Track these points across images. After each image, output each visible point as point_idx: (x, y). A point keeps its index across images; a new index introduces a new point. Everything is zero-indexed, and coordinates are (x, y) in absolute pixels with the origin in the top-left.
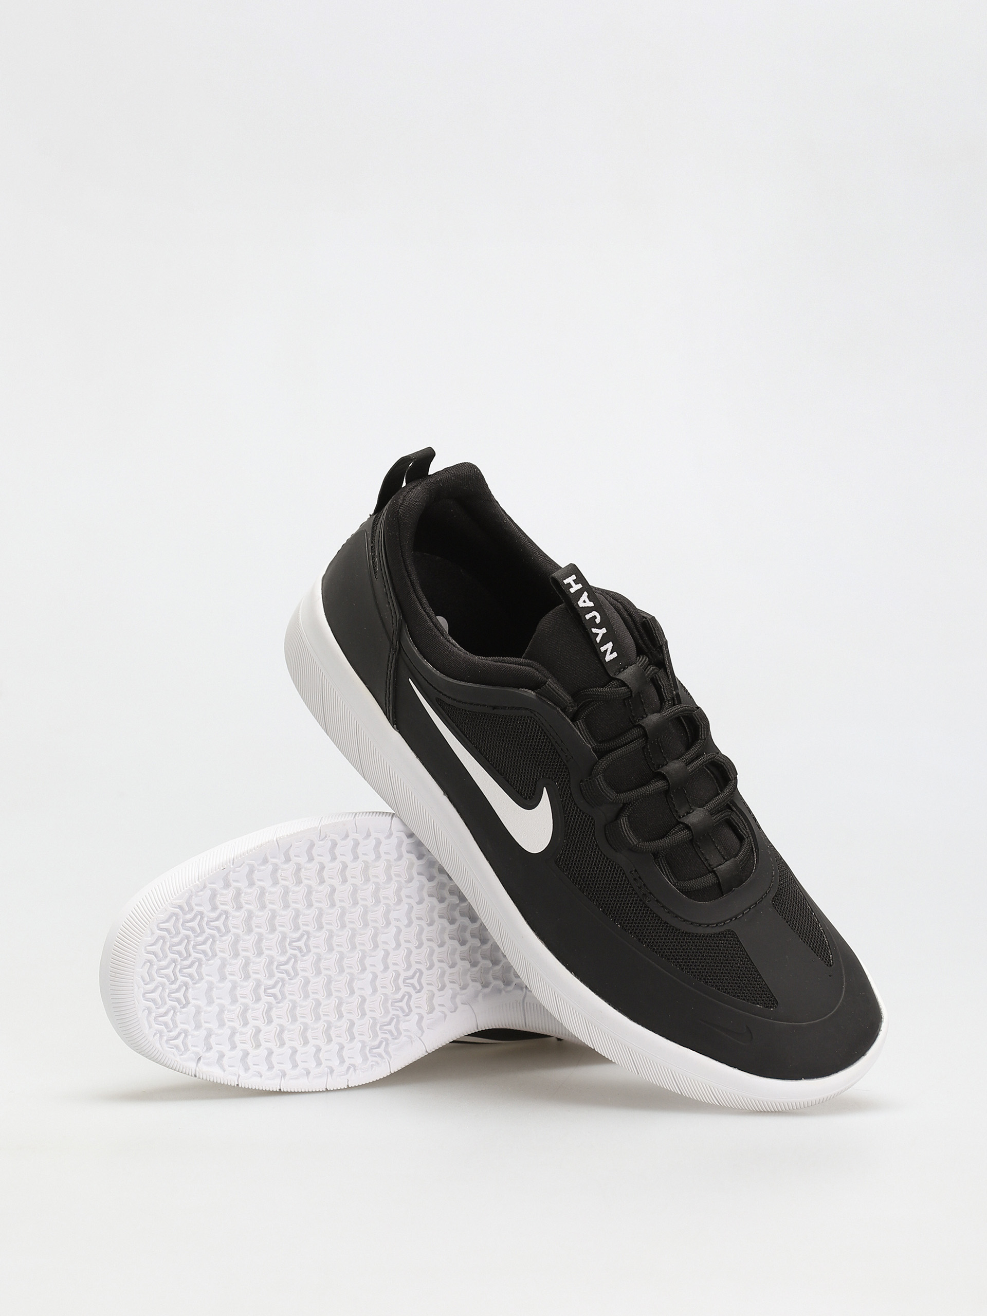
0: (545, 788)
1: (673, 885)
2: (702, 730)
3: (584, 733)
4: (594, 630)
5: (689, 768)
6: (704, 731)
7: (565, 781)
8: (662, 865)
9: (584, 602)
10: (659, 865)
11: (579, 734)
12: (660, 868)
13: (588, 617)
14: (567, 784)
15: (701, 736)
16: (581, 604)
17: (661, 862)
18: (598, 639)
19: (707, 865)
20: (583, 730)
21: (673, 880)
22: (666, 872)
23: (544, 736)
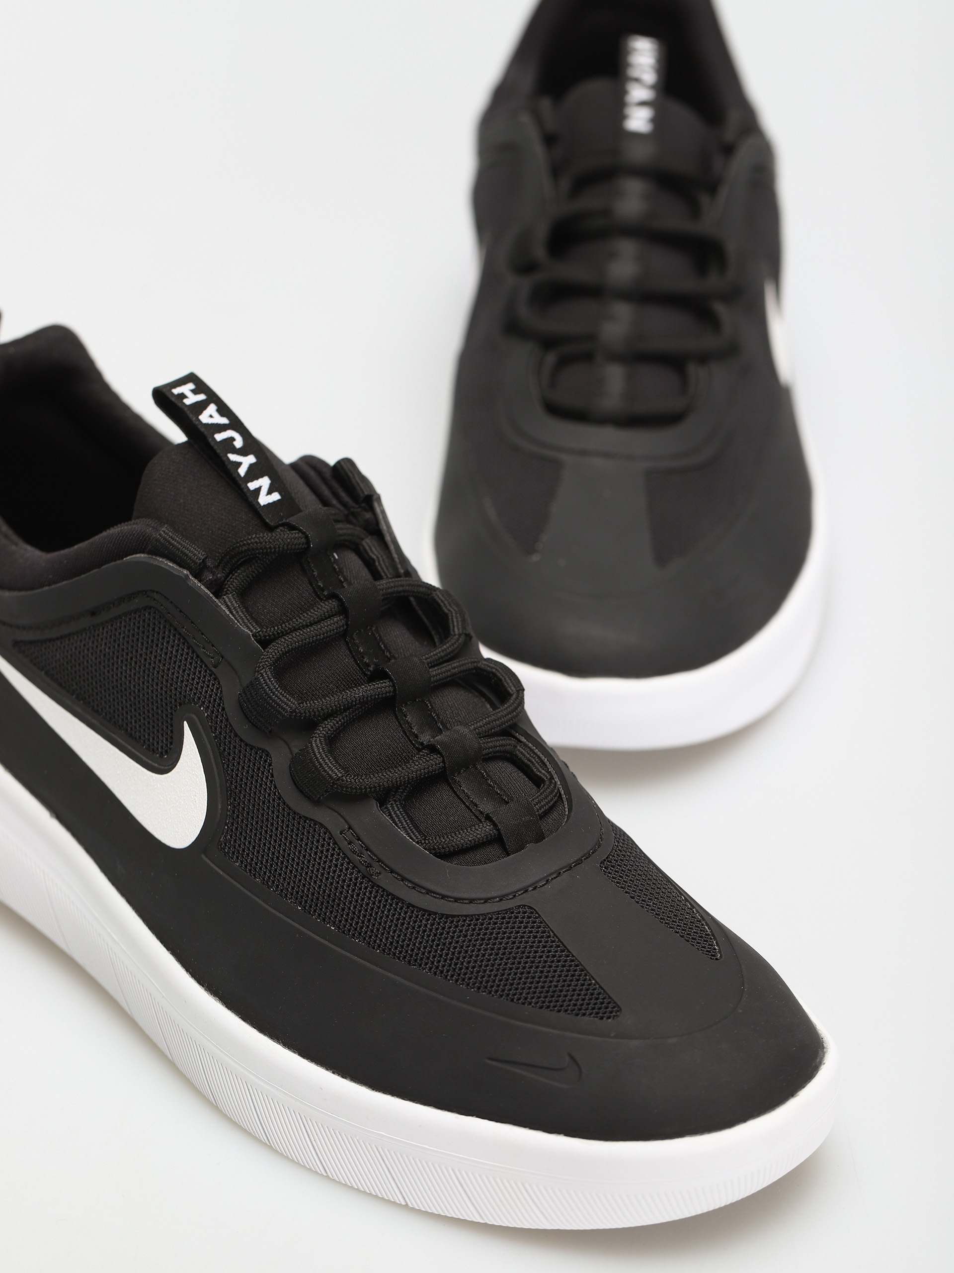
0: (185, 722)
1: (418, 843)
2: (453, 621)
3: (237, 612)
4: (233, 457)
5: (434, 672)
6: (457, 621)
7: (215, 700)
8: (395, 813)
9: (211, 416)
10: (390, 815)
11: (228, 613)
12: (392, 818)
13: (219, 437)
14: (219, 705)
15: (454, 630)
16: (204, 418)
17: (393, 809)
18: (242, 471)
19: (477, 813)
20: (235, 608)
21: (415, 836)
22: (401, 822)
23: (174, 635)
